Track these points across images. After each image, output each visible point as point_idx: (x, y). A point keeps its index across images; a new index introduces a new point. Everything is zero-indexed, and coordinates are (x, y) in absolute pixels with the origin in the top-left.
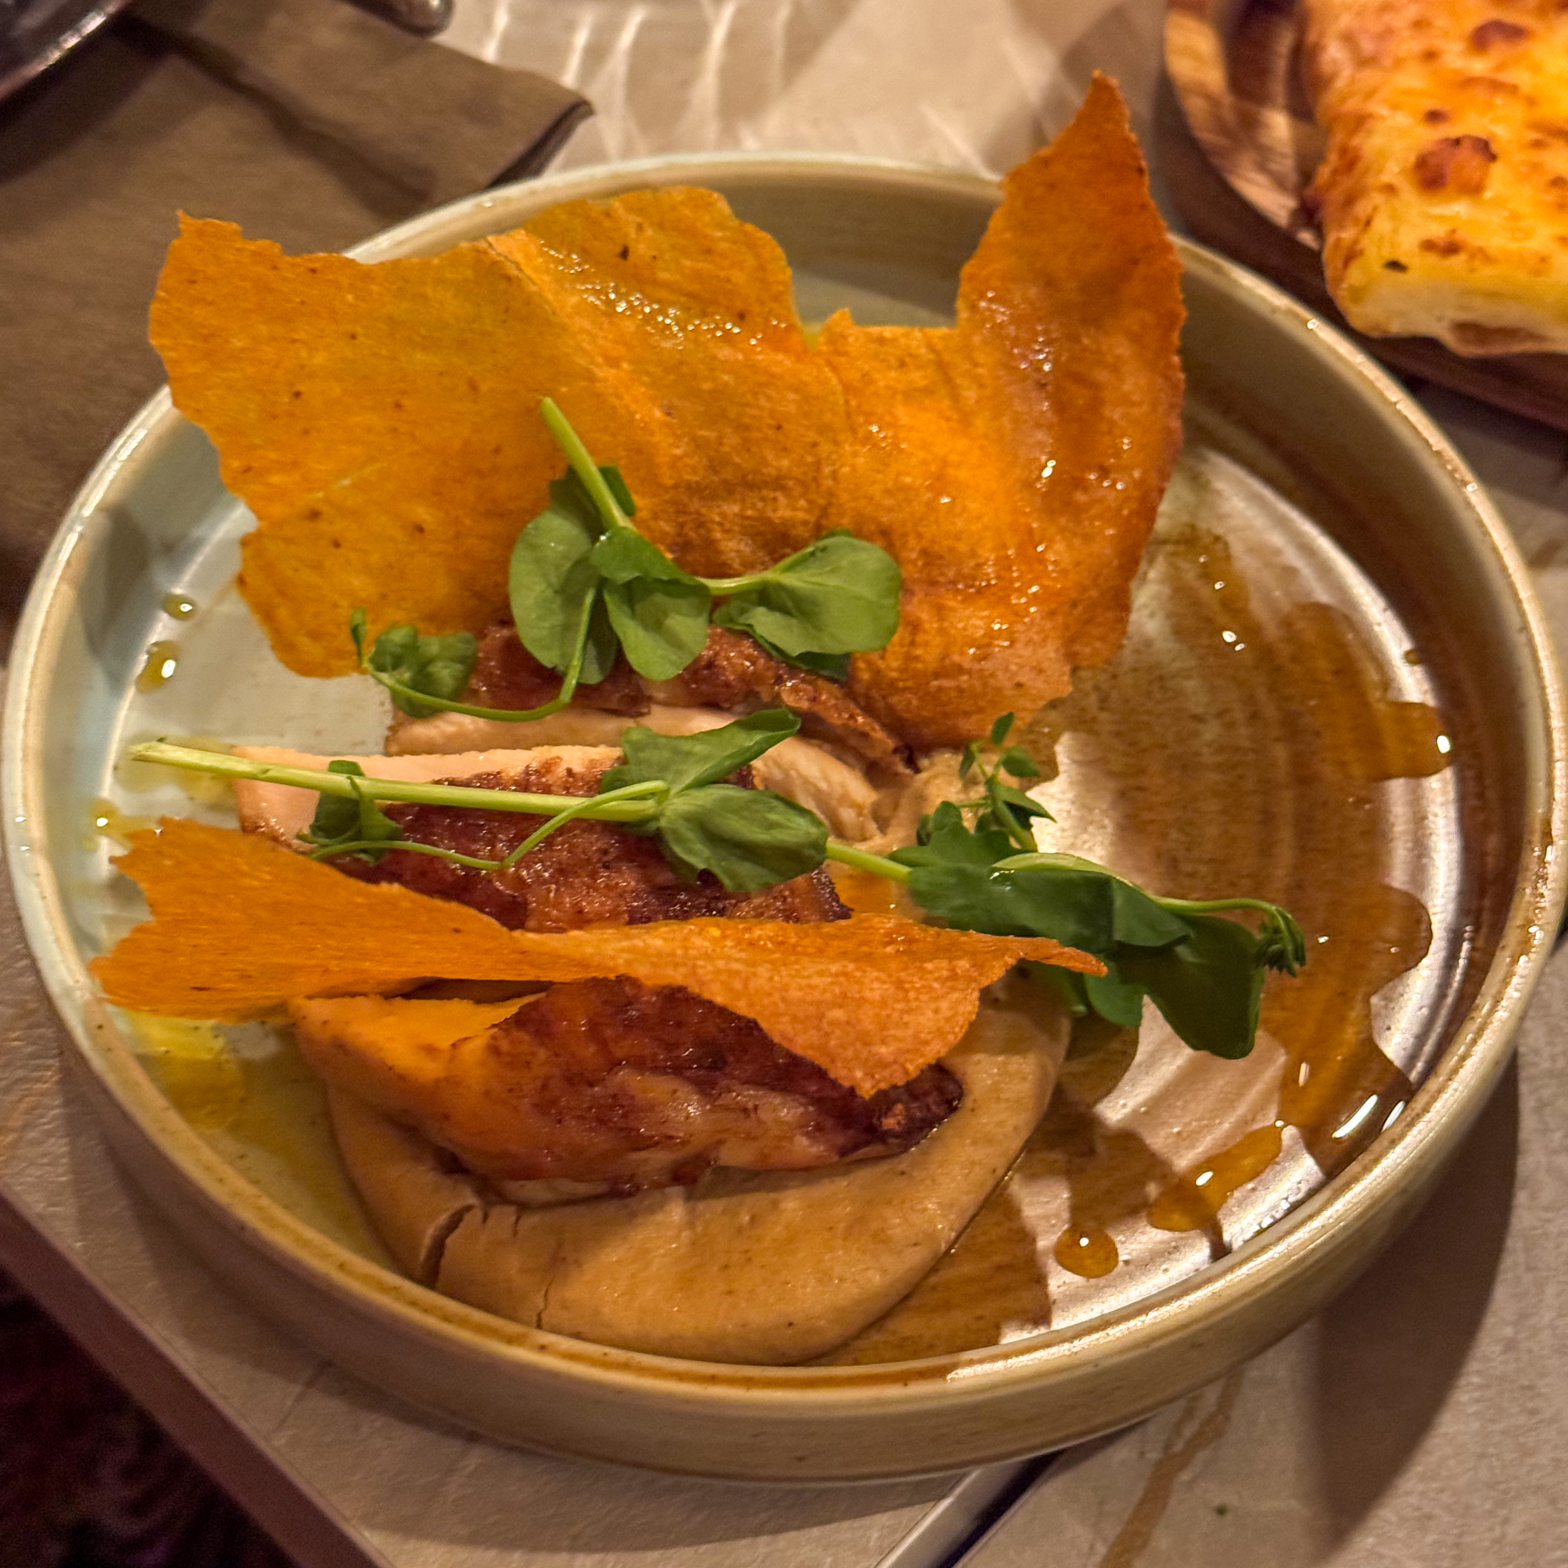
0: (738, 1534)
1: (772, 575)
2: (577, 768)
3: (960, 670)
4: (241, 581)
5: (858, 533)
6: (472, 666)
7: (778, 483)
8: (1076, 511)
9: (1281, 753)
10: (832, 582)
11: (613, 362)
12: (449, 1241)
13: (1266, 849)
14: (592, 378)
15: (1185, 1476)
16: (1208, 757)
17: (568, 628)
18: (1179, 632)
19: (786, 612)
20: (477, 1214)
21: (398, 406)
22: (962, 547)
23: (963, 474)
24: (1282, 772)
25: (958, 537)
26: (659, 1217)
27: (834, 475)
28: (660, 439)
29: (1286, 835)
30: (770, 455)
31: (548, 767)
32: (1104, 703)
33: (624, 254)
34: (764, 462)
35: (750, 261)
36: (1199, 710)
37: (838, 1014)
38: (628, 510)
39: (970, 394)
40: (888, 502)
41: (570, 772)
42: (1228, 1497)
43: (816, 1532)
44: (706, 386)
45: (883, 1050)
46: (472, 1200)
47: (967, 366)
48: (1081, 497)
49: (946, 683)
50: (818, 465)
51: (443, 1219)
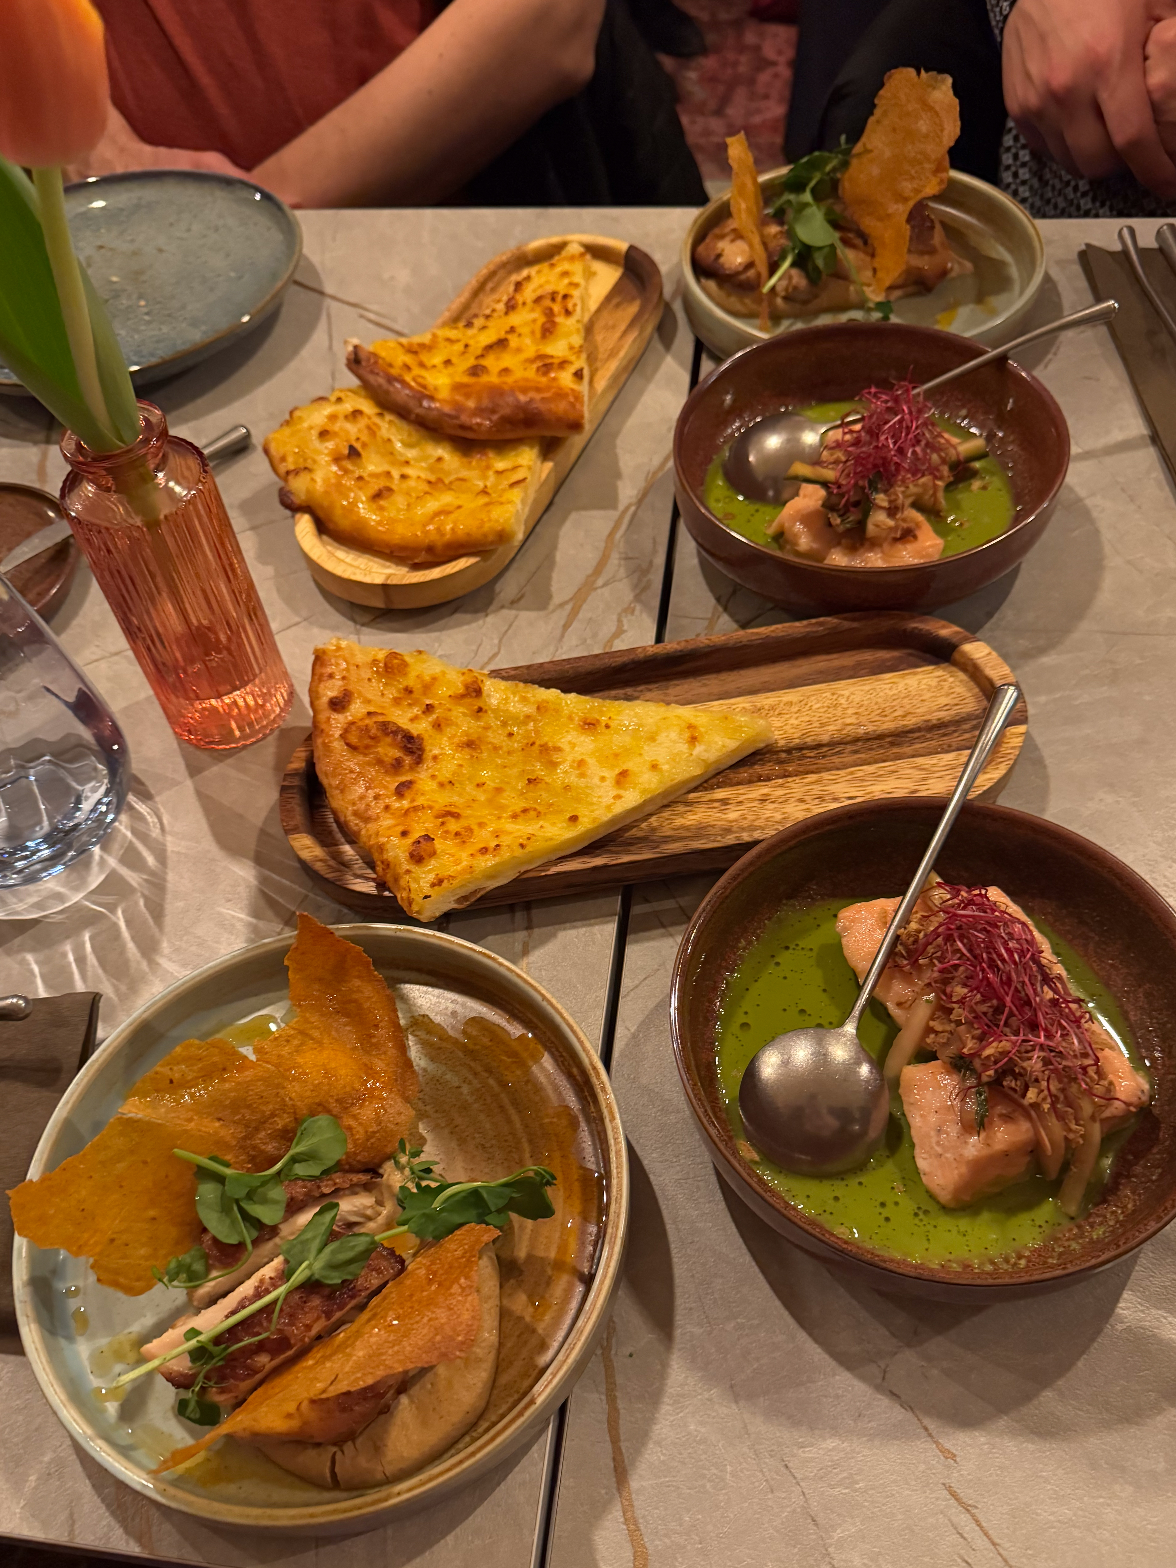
0: (494, 1490)
1: (292, 1152)
2: (273, 1275)
3: (374, 1132)
4: (99, 1280)
5: (312, 1114)
6: (206, 1257)
7: (273, 1115)
8: (376, 1046)
9: (491, 1082)
10: (315, 1140)
11: (190, 1120)
12: (337, 1470)
13: (509, 1121)
14: (186, 1131)
15: (613, 1352)
16: (470, 1099)
17: (233, 1222)
18: (432, 1059)
19: (306, 1161)
20: (339, 1454)
21: (121, 1187)
22: (348, 1089)
23: (333, 1065)
24: (497, 1089)
25: (345, 1087)
26: (400, 1407)
27: (291, 1099)
28: (223, 1132)
29: (512, 1111)
30: (264, 1108)
31: (262, 1281)
32: (425, 1104)
33: (171, 1082)
34: (264, 1112)
35: (216, 1051)
36: (457, 1084)
37: (438, 1338)
38: (227, 1165)
39: (316, 1034)
40: (315, 1094)
41: (271, 1278)
42: (631, 1349)
43: (517, 1469)
44: (227, 1102)
45: (460, 1338)
46: (334, 1449)
47: (309, 1026)
48: (374, 1040)
49: (372, 1140)
50: (283, 1100)
51: (329, 1464)
